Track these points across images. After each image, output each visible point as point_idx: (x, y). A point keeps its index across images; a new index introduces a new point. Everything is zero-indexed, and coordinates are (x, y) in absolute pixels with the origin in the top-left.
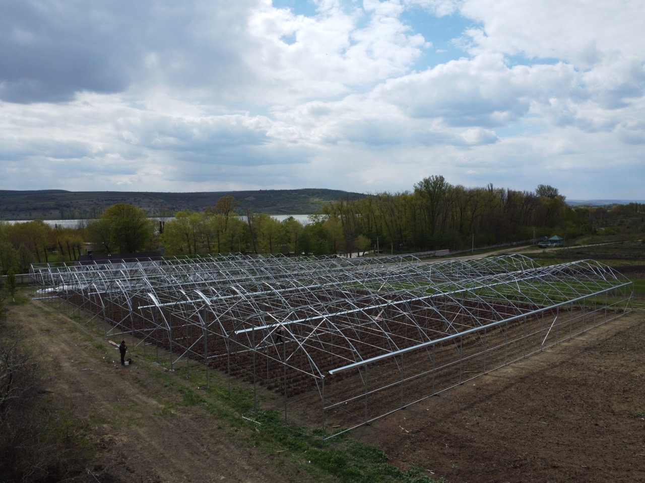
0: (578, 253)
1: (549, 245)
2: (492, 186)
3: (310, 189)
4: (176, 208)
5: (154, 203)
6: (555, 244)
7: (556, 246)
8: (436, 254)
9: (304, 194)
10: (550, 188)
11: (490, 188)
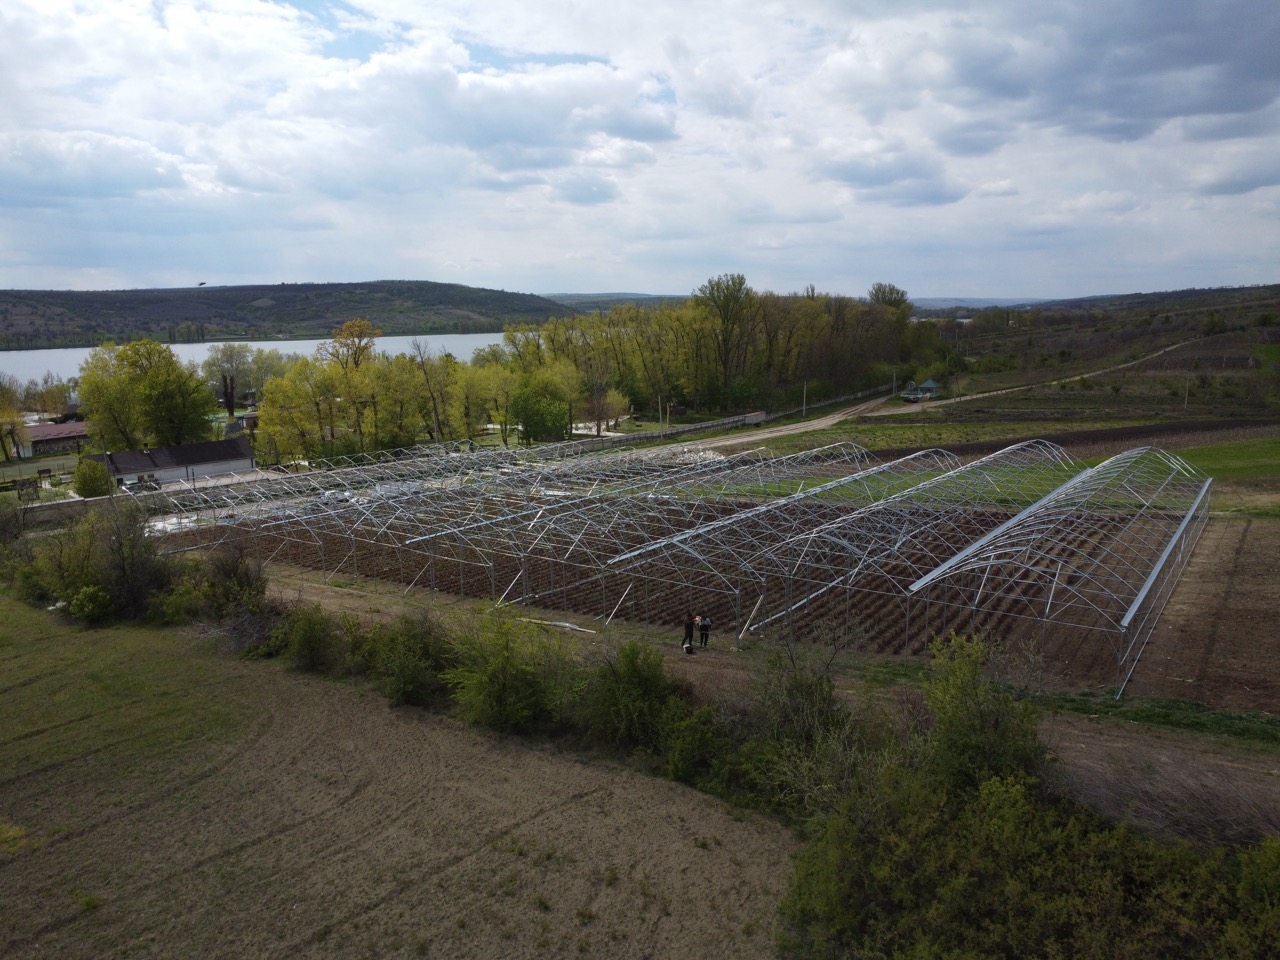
0: (978, 411)
1: (919, 396)
2: (813, 290)
3: (393, 282)
4: (98, 325)
5: (43, 316)
6: (928, 395)
7: (931, 399)
8: (747, 421)
9: (381, 291)
10: (892, 289)
11: (810, 294)
